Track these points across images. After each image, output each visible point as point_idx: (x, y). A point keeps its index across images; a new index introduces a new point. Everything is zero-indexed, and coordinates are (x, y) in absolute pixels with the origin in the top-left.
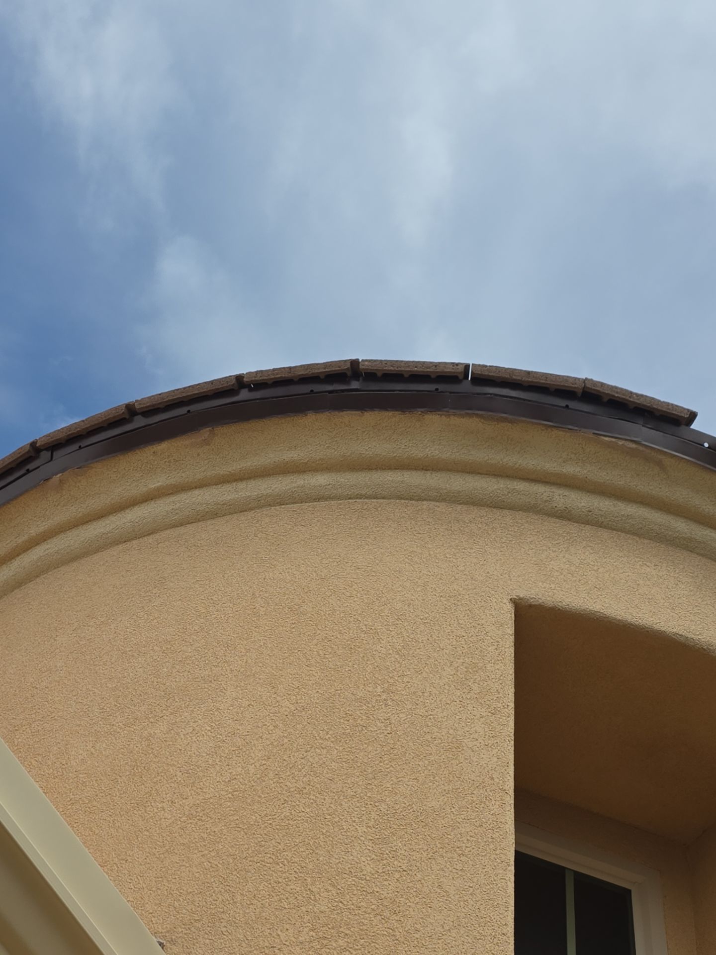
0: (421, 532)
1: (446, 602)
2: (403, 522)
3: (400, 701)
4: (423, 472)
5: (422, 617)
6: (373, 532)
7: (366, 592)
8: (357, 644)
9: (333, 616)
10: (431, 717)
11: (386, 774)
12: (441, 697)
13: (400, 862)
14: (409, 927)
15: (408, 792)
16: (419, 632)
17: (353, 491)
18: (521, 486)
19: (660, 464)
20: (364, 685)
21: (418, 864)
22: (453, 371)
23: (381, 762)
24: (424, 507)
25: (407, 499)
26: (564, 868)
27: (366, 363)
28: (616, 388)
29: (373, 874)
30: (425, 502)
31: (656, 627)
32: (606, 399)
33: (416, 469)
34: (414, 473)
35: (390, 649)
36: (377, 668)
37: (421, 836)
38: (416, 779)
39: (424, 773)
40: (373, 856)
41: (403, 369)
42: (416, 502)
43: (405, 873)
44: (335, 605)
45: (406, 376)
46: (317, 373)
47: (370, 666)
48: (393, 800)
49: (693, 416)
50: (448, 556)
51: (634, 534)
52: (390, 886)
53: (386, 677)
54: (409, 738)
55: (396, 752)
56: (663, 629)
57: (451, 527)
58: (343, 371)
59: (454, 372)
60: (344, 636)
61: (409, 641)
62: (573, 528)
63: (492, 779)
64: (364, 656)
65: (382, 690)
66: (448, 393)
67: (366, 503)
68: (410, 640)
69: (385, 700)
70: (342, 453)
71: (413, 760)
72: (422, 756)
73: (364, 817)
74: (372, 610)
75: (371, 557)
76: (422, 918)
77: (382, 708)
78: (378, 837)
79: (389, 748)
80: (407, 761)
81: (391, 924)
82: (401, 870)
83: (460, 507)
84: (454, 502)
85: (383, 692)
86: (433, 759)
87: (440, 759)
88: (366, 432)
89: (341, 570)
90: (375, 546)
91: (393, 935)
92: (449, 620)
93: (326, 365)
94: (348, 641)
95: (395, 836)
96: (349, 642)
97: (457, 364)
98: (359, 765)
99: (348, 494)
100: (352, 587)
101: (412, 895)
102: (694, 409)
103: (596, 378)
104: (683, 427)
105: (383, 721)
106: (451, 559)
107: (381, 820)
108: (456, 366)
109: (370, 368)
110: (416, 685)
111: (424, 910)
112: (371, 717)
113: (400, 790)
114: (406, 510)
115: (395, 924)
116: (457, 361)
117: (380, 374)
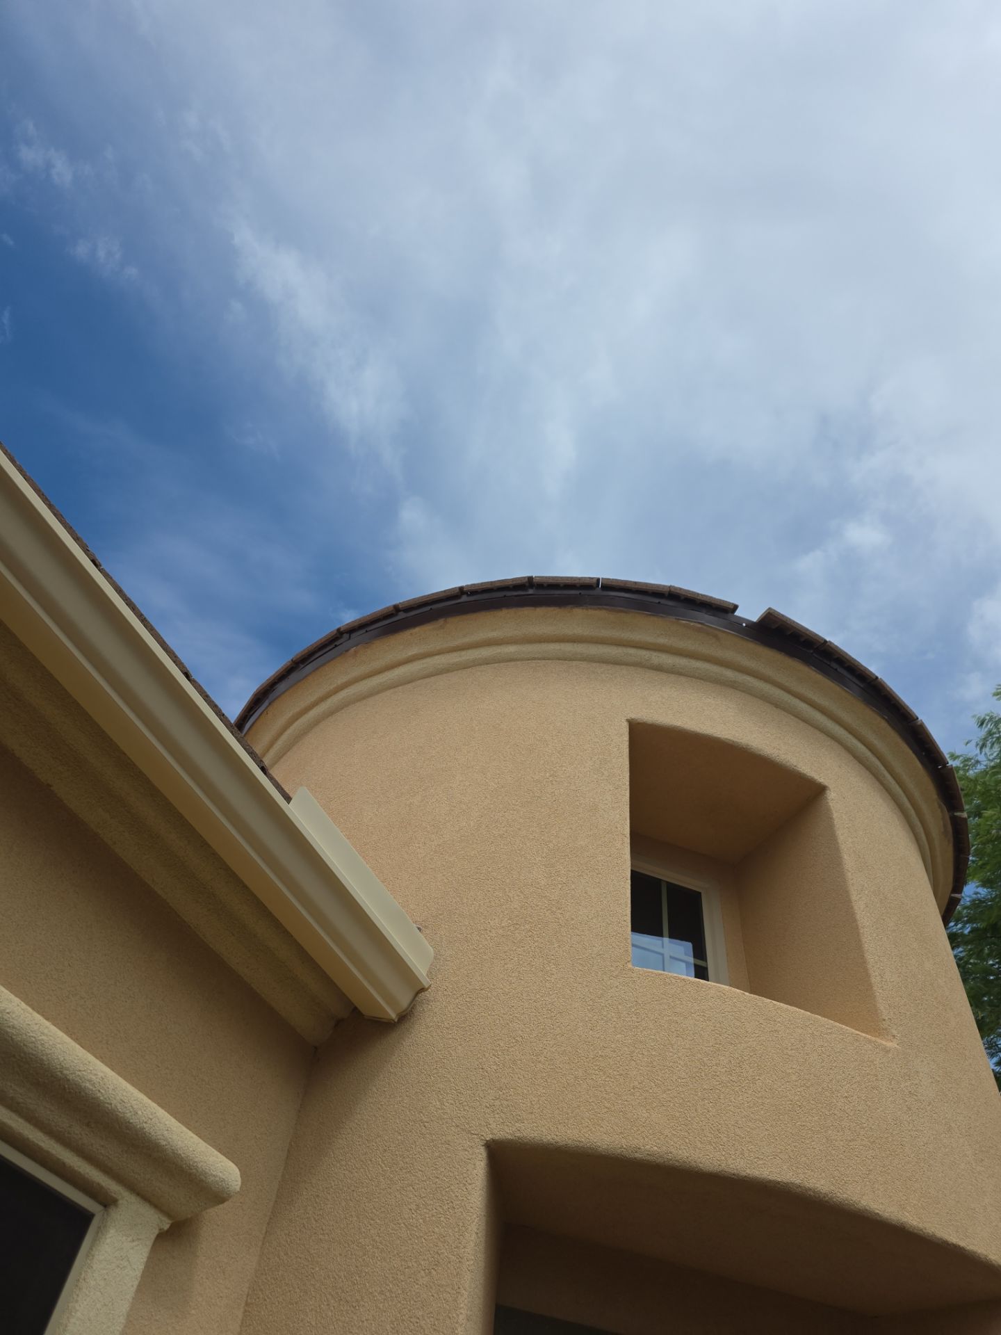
0: (571, 680)
1: (587, 722)
2: (561, 674)
3: (560, 781)
4: (572, 643)
5: (573, 731)
6: (542, 680)
7: (539, 716)
8: (534, 748)
9: (520, 731)
10: (579, 791)
11: (552, 825)
12: (585, 779)
13: (561, 878)
14: (568, 917)
15: (566, 836)
16: (571, 740)
17: (530, 655)
18: (632, 651)
19: (716, 637)
20: (539, 772)
21: (573, 879)
23: (549, 818)
24: (574, 665)
25: (563, 660)
26: (661, 880)
27: (537, 578)
28: (689, 591)
29: (545, 886)
30: (574, 662)
31: (715, 735)
32: (682, 598)
33: (568, 642)
34: (567, 644)
35: (554, 751)
36: (546, 762)
37: (574, 863)
38: (571, 828)
39: (575, 824)
40: (546, 875)
41: (560, 582)
42: (568, 662)
43: (565, 885)
44: (520, 724)
45: (562, 585)
46: (508, 585)
47: (542, 761)
48: (557, 841)
49: (736, 607)
50: (588, 694)
51: (702, 679)
52: (556, 893)
53: (552, 767)
54: (566, 804)
55: (558, 812)
56: (719, 736)
57: (590, 676)
58: (524, 584)
59: (591, 583)
60: (526, 743)
62: (664, 676)
63: (617, 828)
64: (538, 755)
66: (587, 596)
67: (538, 663)
68: (566, 745)
69: (551, 781)
70: (523, 633)
71: (568, 817)
72: (574, 815)
73: (539, 852)
74: (543, 727)
75: (541, 695)
76: (575, 912)
77: (550, 786)
78: (548, 863)
79: (554, 810)
80: (565, 818)
81: (556, 916)
82: (563, 883)
83: (594, 664)
84: (591, 661)
85: (550, 776)
86: (581, 816)
87: (585, 816)
88: (538, 620)
89: (524, 703)
90: (544, 689)
91: (558, 922)
92: (589, 732)
93: (513, 580)
95: (558, 862)
96: (529, 747)
97: (592, 578)
98: (536, 820)
99: (527, 657)
100: (530, 713)
101: (569, 898)
102: (736, 603)
103: (676, 585)
104: (730, 614)
105: (550, 793)
106: (590, 696)
107: (549, 853)
108: (591, 580)
109: (540, 581)
110: (570, 772)
111: (576, 907)
112: (543, 791)
113: (561, 835)
114: (562, 667)
115: (559, 915)
117: (545, 585)
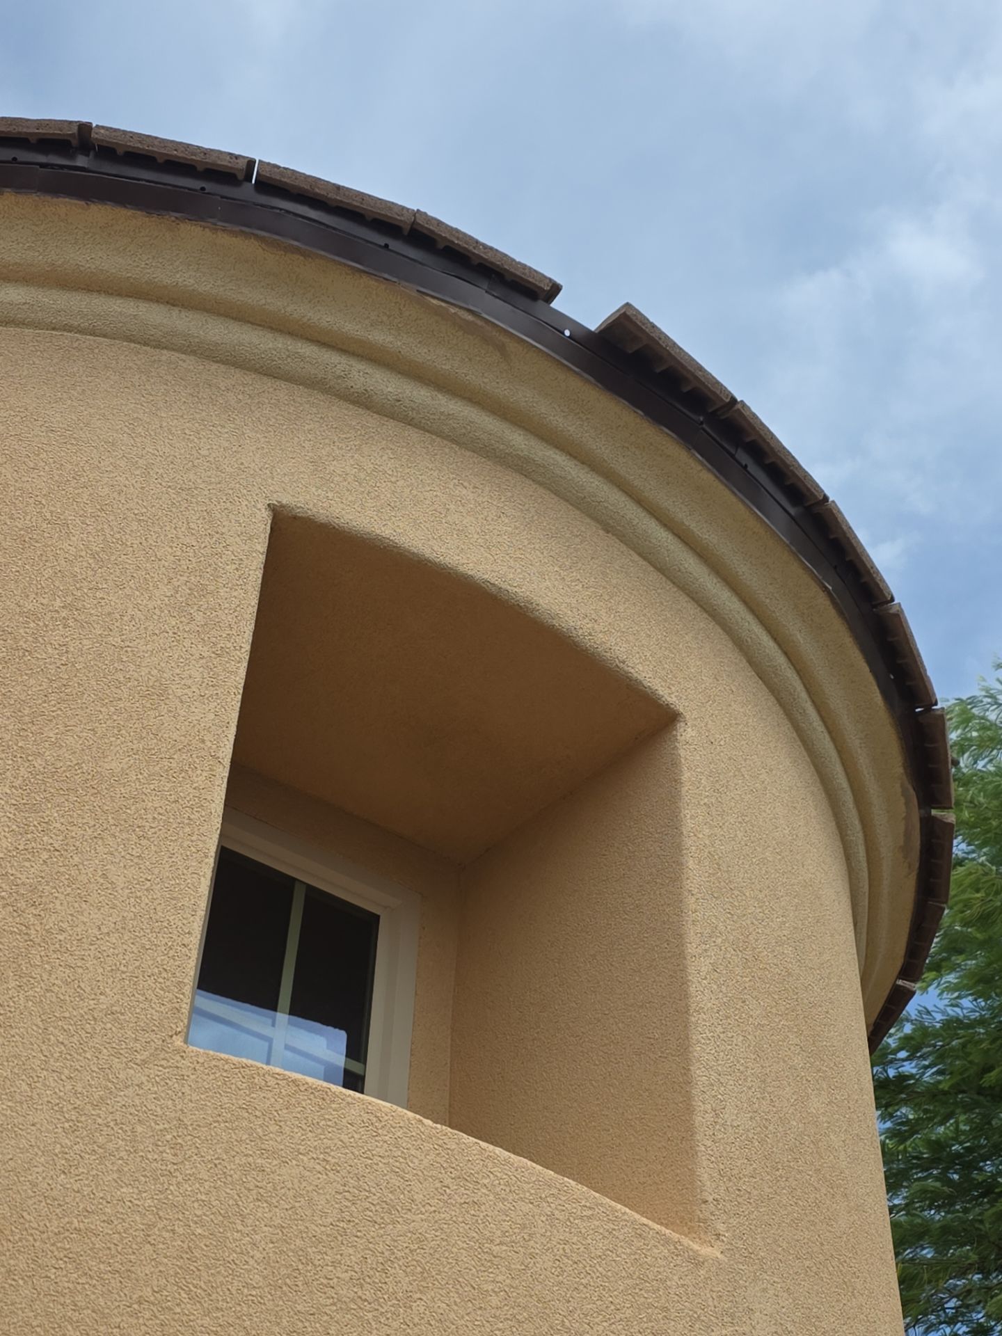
0: (153, 393)
1: (175, 496)
2: (129, 375)
3: (86, 622)
4: (169, 306)
5: (136, 512)
6: (81, 382)
7: (58, 466)
8: (35, 536)
9: (5, 493)
10: (129, 649)
11: (50, 718)
12: (147, 624)
13: (51, 838)
14: (52, 925)
15: (78, 746)
16: (128, 532)
17: (59, 318)
18: (307, 350)
19: (501, 349)
20: (37, 594)
21: (78, 844)
22: (230, 165)
23: (45, 702)
24: (164, 358)
25: (139, 343)
26: (294, 879)
27: (102, 131)
28: (457, 231)
29: (9, 851)
30: (165, 352)
31: (461, 569)
32: (441, 246)
33: (157, 301)
34: (154, 306)
35: (82, 550)
36: (59, 575)
37: (87, 807)
38: (93, 730)
39: (105, 723)
40: (14, 827)
41: (156, 149)
42: (152, 350)
43: (57, 853)
44: (10, 477)
45: (160, 161)
46: (26, 133)
47: (49, 570)
48: (55, 754)
49: (555, 289)
50: (187, 431)
51: (453, 441)
52: (32, 869)
53: (71, 588)
54: (91, 674)
55: (69, 690)
56: (470, 573)
57: (198, 393)
58: (66, 138)
59: (231, 168)
60: (17, 523)
61: (113, 543)
62: (372, 421)
63: (203, 741)
64: (41, 555)
65: (62, 605)
66: (219, 198)
67: (78, 340)
68: (114, 540)
69: (64, 618)
70: (50, 260)
71: (92, 704)
72: (106, 701)
73: (8, 773)
74: (63, 492)
75: (74, 418)
76: (71, 915)
77: (58, 630)
78: (24, 801)
79: (60, 684)
80: (84, 705)
81: (25, 919)
82: (52, 849)
83: (215, 366)
84: (208, 357)
85: (63, 607)
86: (122, 705)
87: (133, 708)
88: (90, 235)
89: (26, 429)
90: (81, 403)
91: (27, 934)
92: (175, 521)
93: (40, 123)
94: (21, 529)
95: (49, 802)
96: (22, 532)
97: (237, 157)
98: (12, 702)
99: (51, 322)
100: (38, 455)
101: (61, 884)
102: (558, 280)
103: (431, 213)
104: (541, 303)
105: (57, 646)
106: (192, 438)
107: (32, 780)
108: (234, 159)
109: (108, 139)
110: (113, 604)
111: (76, 905)
112: (40, 639)
113: (68, 742)
114: (135, 358)
115: (32, 919)
116: (237, 153)
117: (120, 151)
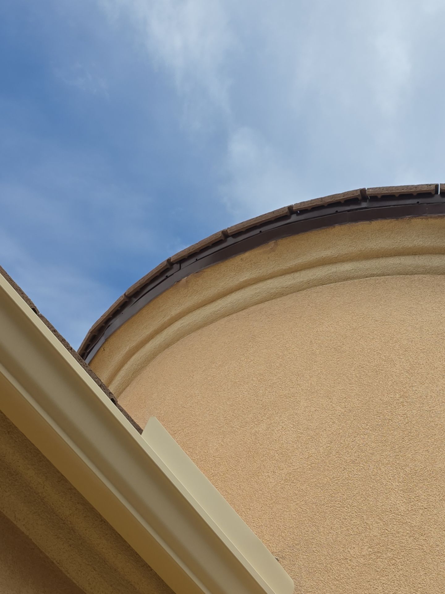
0: (415, 295)
1: (436, 338)
2: (403, 289)
3: (412, 402)
4: (413, 256)
5: (421, 349)
6: (384, 297)
7: (383, 335)
8: (381, 368)
9: (363, 352)
10: (433, 411)
11: (407, 448)
12: (438, 398)
13: (422, 503)
14: (432, 544)
15: (423, 459)
16: (420, 358)
17: (368, 272)
20: (388, 393)
21: (434, 504)
22: (428, 189)
23: (403, 441)
24: (416, 278)
25: (404, 274)
27: (370, 190)
29: (405, 512)
30: (416, 275)
33: (408, 255)
34: (407, 257)
35: (402, 370)
36: (395, 383)
37: (434, 486)
38: (427, 451)
39: (432, 446)
40: (405, 500)
41: (394, 191)
42: (410, 276)
43: (426, 510)
44: (364, 345)
45: (397, 196)
46: (340, 200)
47: (390, 382)
48: (414, 465)
50: (434, 308)
52: (417, 519)
53: (401, 388)
54: (420, 426)
55: (412, 434)
57: (435, 290)
58: (356, 197)
59: (429, 190)
60: (372, 364)
61: (414, 364)
64: (385, 376)
65: (399, 396)
66: (426, 204)
67: (377, 279)
68: (415, 363)
69: (402, 402)
70: (359, 249)
71: (424, 439)
72: (429, 436)
73: (396, 476)
74: (388, 346)
75: (384, 313)
76: (439, 538)
77: (401, 408)
78: (406, 488)
79: (408, 432)
80: (420, 440)
81: (420, 542)
82: (424, 508)
83: (439, 276)
84: (435, 273)
85: (400, 397)
86: (437, 437)
87: (442, 437)
88: (374, 234)
89: (366, 322)
90: (386, 306)
91: (422, 549)
92: (439, 349)
93: (344, 194)
94: (374, 366)
95: (417, 487)
96: (375, 368)
97: (430, 185)
98: (390, 444)
99: (365, 275)
100: (373, 332)
101: (432, 524)
105: (402, 415)
106: (437, 310)
107: (407, 478)
108: (429, 186)
109: (373, 193)
110: (421, 392)
111: (441, 533)
112: (394, 413)
113: (418, 458)
114: (404, 281)
115: (423, 542)
116: (429, 183)
117: (379, 196)
